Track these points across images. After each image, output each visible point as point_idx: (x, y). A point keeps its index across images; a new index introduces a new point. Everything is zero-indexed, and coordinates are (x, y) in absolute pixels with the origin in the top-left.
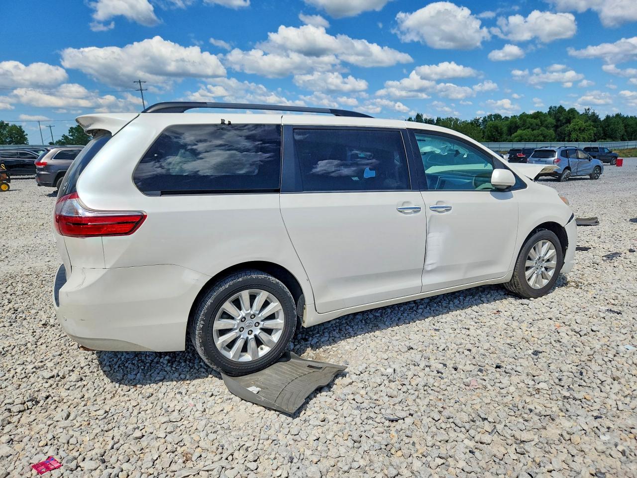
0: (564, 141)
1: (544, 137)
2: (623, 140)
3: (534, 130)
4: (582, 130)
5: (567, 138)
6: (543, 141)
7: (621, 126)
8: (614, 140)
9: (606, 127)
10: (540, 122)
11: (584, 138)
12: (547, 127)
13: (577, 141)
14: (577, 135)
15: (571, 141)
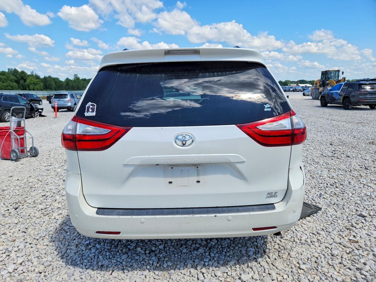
0: (26, 90)
1: (12, 87)
2: (56, 90)
3: (4, 82)
4: (35, 84)
5: (27, 88)
6: (12, 90)
7: (53, 83)
8: (51, 90)
9: (45, 83)
10: (6, 78)
11: (37, 89)
12: (11, 81)
13: (34, 90)
14: (33, 87)
15: (31, 90)
